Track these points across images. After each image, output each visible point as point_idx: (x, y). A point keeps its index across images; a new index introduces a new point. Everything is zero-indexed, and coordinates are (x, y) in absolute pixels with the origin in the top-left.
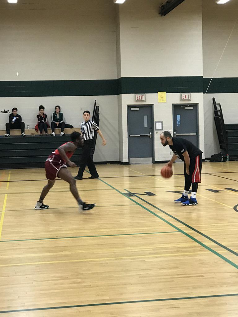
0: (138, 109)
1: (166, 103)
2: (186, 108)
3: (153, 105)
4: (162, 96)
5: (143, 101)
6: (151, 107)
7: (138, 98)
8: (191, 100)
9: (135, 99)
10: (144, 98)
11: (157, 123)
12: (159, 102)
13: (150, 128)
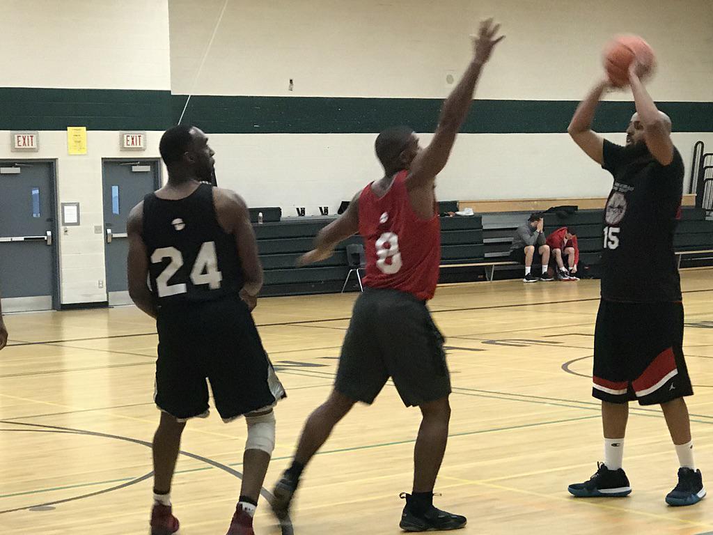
1: (85, 155)
2: (135, 169)
3: (55, 159)
4: (77, 139)
5: (33, 150)
6: (50, 165)
7: (21, 143)
8: (145, 150)
9: (13, 144)
10: (34, 144)
11: (65, 207)
13: (48, 220)
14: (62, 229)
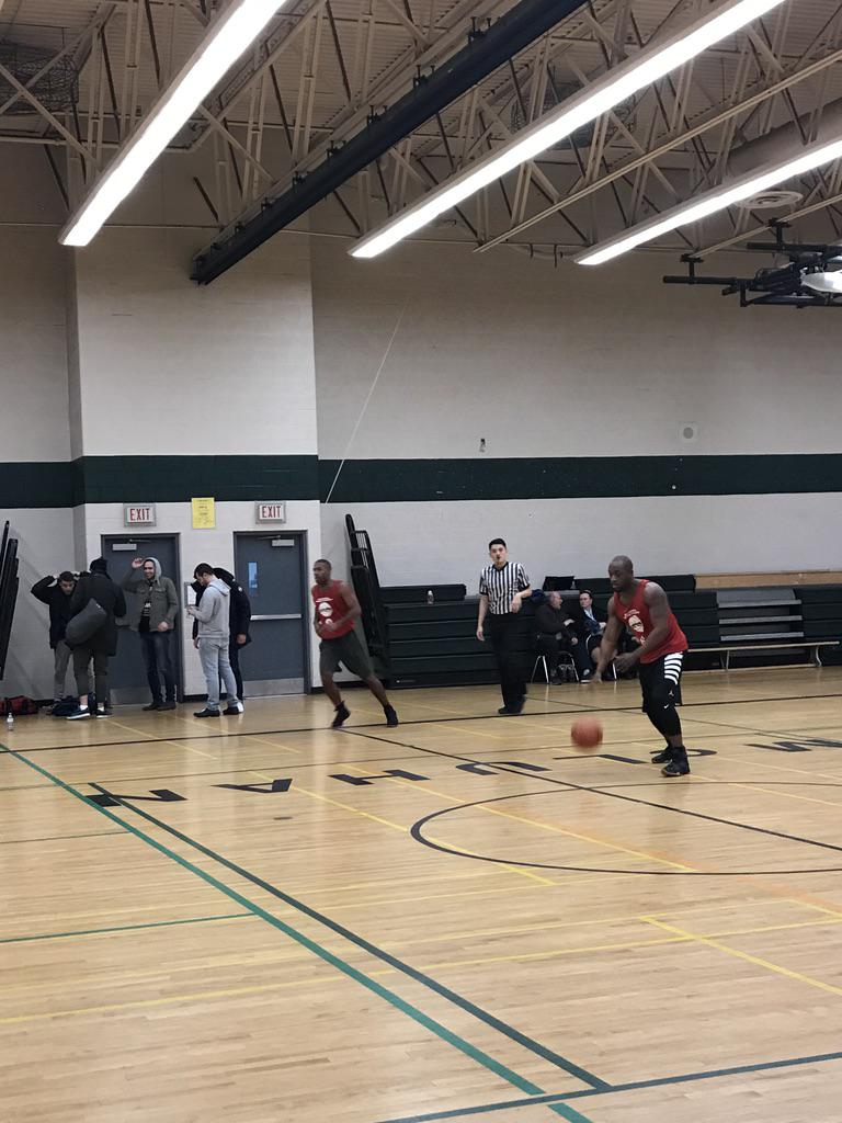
0: (133, 547)
1: (214, 528)
2: (276, 543)
3: (178, 534)
4: (203, 511)
5: (148, 524)
6: (171, 541)
7: (135, 517)
8: (285, 522)
9: (126, 518)
10: (151, 516)
12: (194, 526)
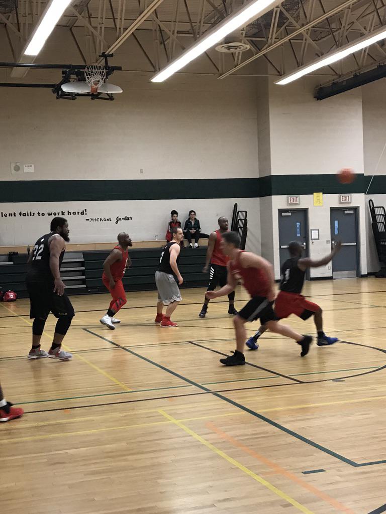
0: (289, 214)
1: (322, 206)
2: (346, 212)
3: (307, 209)
4: (318, 198)
5: (296, 204)
6: (305, 211)
7: (292, 201)
8: (351, 203)
9: (288, 202)
10: (298, 201)
11: (313, 231)
12: (315, 205)
13: (304, 237)
14: (311, 241)
